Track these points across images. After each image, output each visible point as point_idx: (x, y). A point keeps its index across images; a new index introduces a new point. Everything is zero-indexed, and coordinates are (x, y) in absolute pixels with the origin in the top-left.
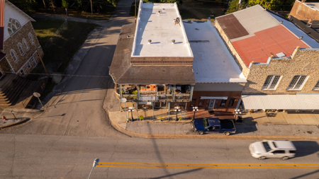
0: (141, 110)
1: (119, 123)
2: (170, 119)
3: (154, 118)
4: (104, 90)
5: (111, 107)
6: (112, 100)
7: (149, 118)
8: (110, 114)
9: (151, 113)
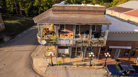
0: (60, 58)
1: (40, 67)
2: (85, 65)
3: (70, 64)
4: (35, 46)
5: (37, 55)
6: (39, 51)
7: (66, 64)
8: (35, 60)
9: (68, 60)
